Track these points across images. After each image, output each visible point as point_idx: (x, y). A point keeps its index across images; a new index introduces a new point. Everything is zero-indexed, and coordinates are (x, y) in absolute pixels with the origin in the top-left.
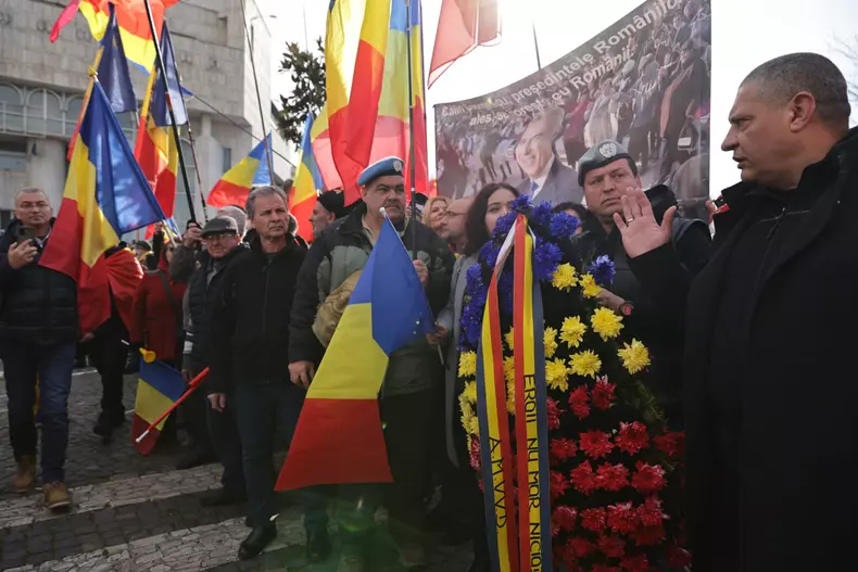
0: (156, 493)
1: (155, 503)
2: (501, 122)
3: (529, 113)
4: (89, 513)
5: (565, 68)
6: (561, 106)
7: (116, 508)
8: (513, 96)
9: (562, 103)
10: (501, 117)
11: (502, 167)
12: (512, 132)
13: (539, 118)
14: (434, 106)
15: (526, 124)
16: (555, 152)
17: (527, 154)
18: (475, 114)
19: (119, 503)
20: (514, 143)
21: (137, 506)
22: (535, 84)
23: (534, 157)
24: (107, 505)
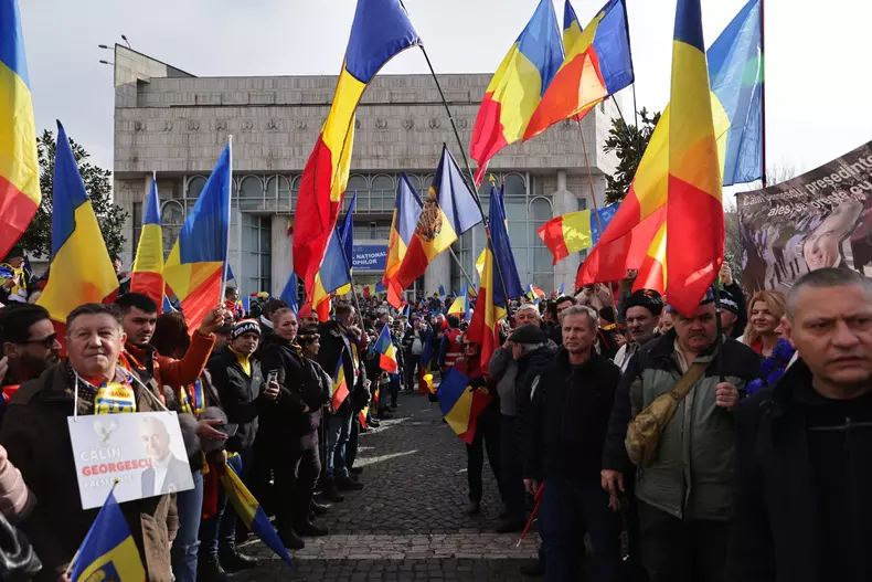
0: (489, 552)
1: (487, 561)
2: (799, 214)
3: (829, 207)
4: (440, 559)
5: (861, 161)
6: (862, 201)
7: (459, 559)
8: (807, 186)
9: (864, 198)
10: (799, 208)
11: (791, 263)
12: (807, 226)
13: (838, 213)
14: (736, 194)
15: (823, 218)
16: (842, 253)
17: (815, 252)
18: (774, 204)
19: (462, 556)
20: (804, 238)
21: (474, 560)
22: (829, 176)
23: (821, 257)
24: (453, 556)
